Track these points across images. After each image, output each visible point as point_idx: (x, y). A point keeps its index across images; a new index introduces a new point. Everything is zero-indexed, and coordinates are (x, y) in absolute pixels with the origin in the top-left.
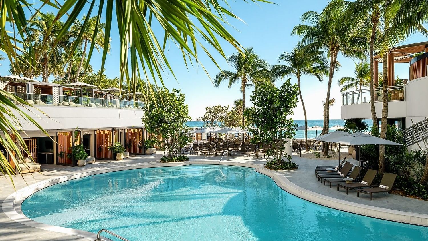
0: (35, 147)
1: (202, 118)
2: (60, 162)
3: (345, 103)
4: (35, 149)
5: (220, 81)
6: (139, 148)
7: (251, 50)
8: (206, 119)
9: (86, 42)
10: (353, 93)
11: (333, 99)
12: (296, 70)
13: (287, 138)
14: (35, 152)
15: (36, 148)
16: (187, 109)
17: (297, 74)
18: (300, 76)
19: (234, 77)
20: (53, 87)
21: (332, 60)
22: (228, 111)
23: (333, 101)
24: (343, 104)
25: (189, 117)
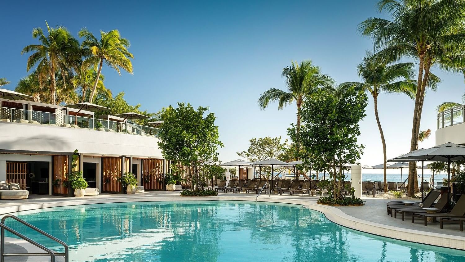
0: (24, 172)
1: (244, 152)
2: (55, 192)
3: (441, 126)
4: (24, 174)
5: (267, 101)
6: (159, 183)
7: (309, 64)
8: (250, 154)
9: (102, 61)
10: (452, 111)
11: (429, 130)
12: (373, 88)
13: (348, 162)
14: (24, 178)
15: (26, 173)
16: (217, 132)
17: (373, 93)
18: (377, 94)
19: (284, 98)
20: (56, 110)
21: (421, 68)
22: (280, 144)
23: (428, 133)
24: (438, 128)
25: (220, 142)
